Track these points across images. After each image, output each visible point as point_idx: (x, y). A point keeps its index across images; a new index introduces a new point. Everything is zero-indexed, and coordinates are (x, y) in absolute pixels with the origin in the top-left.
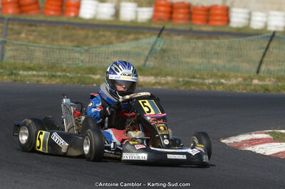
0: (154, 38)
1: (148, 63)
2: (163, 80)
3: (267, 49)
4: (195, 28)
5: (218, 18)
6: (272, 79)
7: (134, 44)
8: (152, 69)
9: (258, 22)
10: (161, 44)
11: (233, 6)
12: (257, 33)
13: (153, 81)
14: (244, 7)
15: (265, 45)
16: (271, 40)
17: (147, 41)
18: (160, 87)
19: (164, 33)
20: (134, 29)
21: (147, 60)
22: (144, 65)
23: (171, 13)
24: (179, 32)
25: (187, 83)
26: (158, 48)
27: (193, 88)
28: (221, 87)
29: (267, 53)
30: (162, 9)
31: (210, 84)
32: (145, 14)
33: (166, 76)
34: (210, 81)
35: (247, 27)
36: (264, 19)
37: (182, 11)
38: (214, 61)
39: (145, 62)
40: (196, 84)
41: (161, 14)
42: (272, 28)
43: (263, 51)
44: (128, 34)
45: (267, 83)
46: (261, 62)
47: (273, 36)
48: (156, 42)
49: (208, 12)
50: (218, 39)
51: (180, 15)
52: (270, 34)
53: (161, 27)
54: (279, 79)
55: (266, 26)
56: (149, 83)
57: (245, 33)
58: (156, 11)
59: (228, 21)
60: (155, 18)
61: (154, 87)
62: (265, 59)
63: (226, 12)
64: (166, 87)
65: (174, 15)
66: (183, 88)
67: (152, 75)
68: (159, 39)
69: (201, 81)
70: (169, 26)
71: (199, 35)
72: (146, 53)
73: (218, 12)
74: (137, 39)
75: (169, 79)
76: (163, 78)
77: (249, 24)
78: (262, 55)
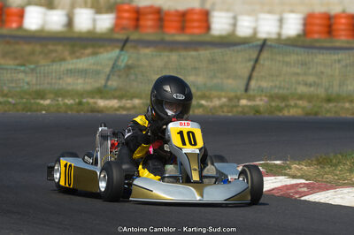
0: (116, 52)
1: (110, 83)
2: (128, 103)
3: (257, 60)
4: (168, 38)
5: (196, 24)
6: (264, 98)
7: (91, 60)
8: (116, 90)
9: (245, 28)
10: (126, 59)
11: (214, 10)
12: (244, 42)
13: (117, 105)
14: (228, 10)
15: (254, 56)
16: (261, 51)
17: (108, 56)
18: (124, 113)
19: (128, 45)
20: (92, 41)
21: (108, 79)
22: (105, 86)
23: (137, 20)
24: (148, 44)
26: (122, 64)
28: (201, 110)
29: (257, 66)
30: (126, 15)
32: (105, 22)
33: (132, 98)
35: (232, 34)
36: (253, 25)
37: (150, 17)
38: (192, 78)
39: (106, 82)
41: (125, 22)
42: (262, 35)
43: (252, 63)
44: (85, 47)
45: (258, 103)
46: (250, 78)
47: (264, 45)
48: (118, 57)
49: (184, 17)
50: (196, 50)
51: (148, 22)
52: (260, 43)
53: (124, 37)
54: (272, 98)
55: (255, 33)
56: (111, 107)
57: (229, 42)
58: (118, 18)
59: (208, 28)
60: (117, 27)
61: (118, 113)
62: (255, 74)
63: (205, 16)
65: (142, 23)
67: (115, 98)
68: (123, 53)
70: (135, 36)
71: (173, 46)
72: (108, 70)
73: (196, 17)
74: (95, 54)
75: (137, 101)
76: (129, 101)
77: (234, 31)
78: (250, 68)
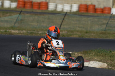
0: (18, 15)
1: (15, 25)
2: (22, 32)
3: (64, 19)
4: (34, 11)
5: (43, 7)
6: (66, 31)
7: (9, 17)
8: (17, 27)
9: (59, 8)
10: (21, 17)
11: (49, 2)
12: (59, 13)
13: (18, 32)
14: (54, 2)
16: (65, 16)
17: (15, 16)
18: (20, 35)
19: (22, 13)
20: (9, 11)
21: (15, 24)
22: (14, 26)
23: (25, 5)
24: (28, 13)
25: (31, 33)
26: (19, 19)
27: (34, 35)
28: (45, 35)
29: (64, 21)
30: (21, 3)
31: (41, 33)
32: (14, 5)
34: (41, 32)
36: (62, 7)
37: (29, 4)
38: (42, 24)
39: (14, 25)
40: (35, 33)
41: (20, 5)
42: (65, 11)
43: (62, 20)
44: (7, 13)
45: (64, 33)
46: (61, 25)
47: (66, 14)
48: (18, 17)
49: (40, 4)
50: (43, 15)
51: (28, 5)
53: (21, 10)
54: (68, 31)
55: (63, 10)
56: (16, 33)
57: (54, 13)
58: (18, 4)
59: (47, 8)
60: (18, 7)
61: (18, 35)
62: (63, 23)
63: (47, 4)
64: (23, 35)
65: (26, 6)
66: (30, 35)
67: (17, 30)
68: (20, 15)
69: (37, 32)
70: (24, 10)
71: (36, 14)
72: (15, 21)
73: (44, 4)
74: (10, 15)
75: (24, 31)
76: (22, 31)
77: (56, 9)
78: (61, 22)
